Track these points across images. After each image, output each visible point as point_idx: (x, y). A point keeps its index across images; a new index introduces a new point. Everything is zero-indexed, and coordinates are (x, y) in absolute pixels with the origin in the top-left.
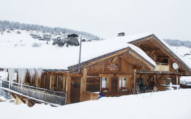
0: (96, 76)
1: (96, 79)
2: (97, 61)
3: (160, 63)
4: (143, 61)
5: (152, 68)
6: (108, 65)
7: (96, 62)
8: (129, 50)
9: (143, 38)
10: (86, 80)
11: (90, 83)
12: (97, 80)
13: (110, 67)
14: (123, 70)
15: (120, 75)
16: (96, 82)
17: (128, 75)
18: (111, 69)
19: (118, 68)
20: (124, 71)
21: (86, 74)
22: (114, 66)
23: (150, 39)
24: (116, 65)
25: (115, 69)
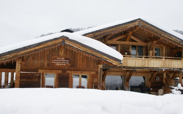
0: (34, 71)
1: (34, 75)
2: (15, 54)
3: (164, 57)
4: (94, 53)
5: (114, 63)
6: (53, 59)
7: (12, 55)
8: (66, 41)
9: (120, 25)
10: (19, 76)
11: (26, 79)
12: (36, 76)
13: (57, 61)
14: (78, 66)
15: (73, 72)
16: (35, 78)
17: (88, 72)
18: (58, 64)
19: (70, 63)
20: (81, 67)
21: (20, 70)
22: (62, 61)
23: (134, 26)
24: (66, 59)
25: (65, 65)
